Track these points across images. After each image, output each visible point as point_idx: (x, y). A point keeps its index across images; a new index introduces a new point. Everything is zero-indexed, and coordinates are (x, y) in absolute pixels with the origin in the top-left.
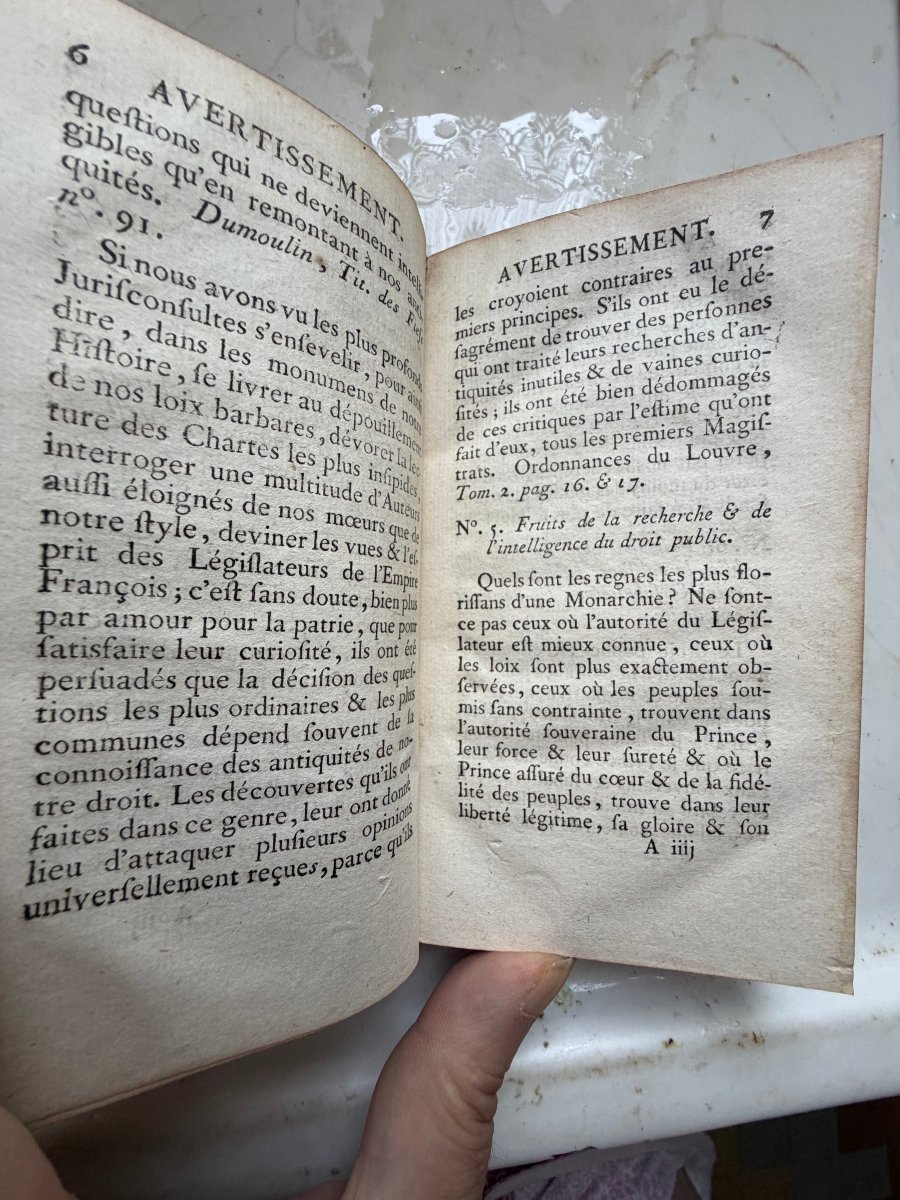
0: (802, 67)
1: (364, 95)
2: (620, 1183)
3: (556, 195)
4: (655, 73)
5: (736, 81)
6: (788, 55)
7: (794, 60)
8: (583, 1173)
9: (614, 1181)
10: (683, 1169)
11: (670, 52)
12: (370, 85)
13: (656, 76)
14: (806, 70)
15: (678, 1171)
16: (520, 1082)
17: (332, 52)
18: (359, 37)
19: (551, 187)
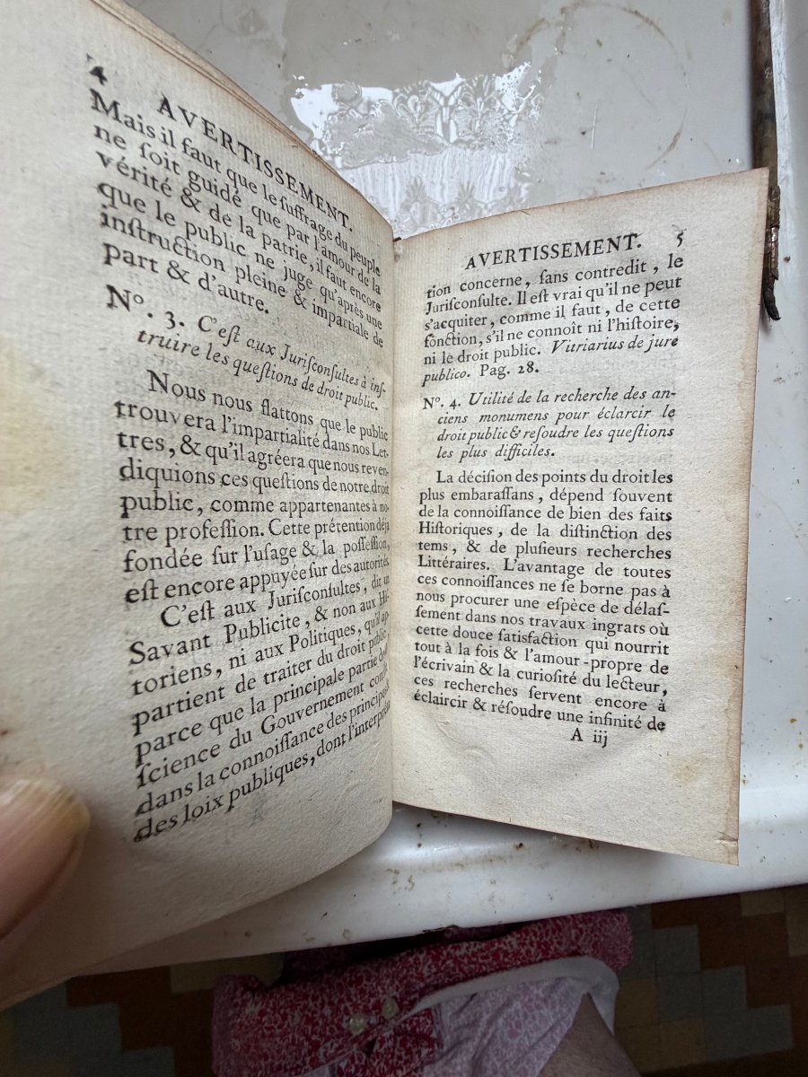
0: (659, 30)
1: (279, 66)
2: (530, 1000)
3: (442, 148)
4: (528, 38)
5: (600, 44)
6: (647, 20)
7: (652, 23)
8: (499, 991)
9: (526, 1000)
10: (589, 996)
11: (543, 20)
12: (284, 56)
13: (529, 42)
14: (663, 34)
15: (584, 996)
16: (397, 872)
17: (252, 29)
18: (275, 15)
19: (437, 142)
